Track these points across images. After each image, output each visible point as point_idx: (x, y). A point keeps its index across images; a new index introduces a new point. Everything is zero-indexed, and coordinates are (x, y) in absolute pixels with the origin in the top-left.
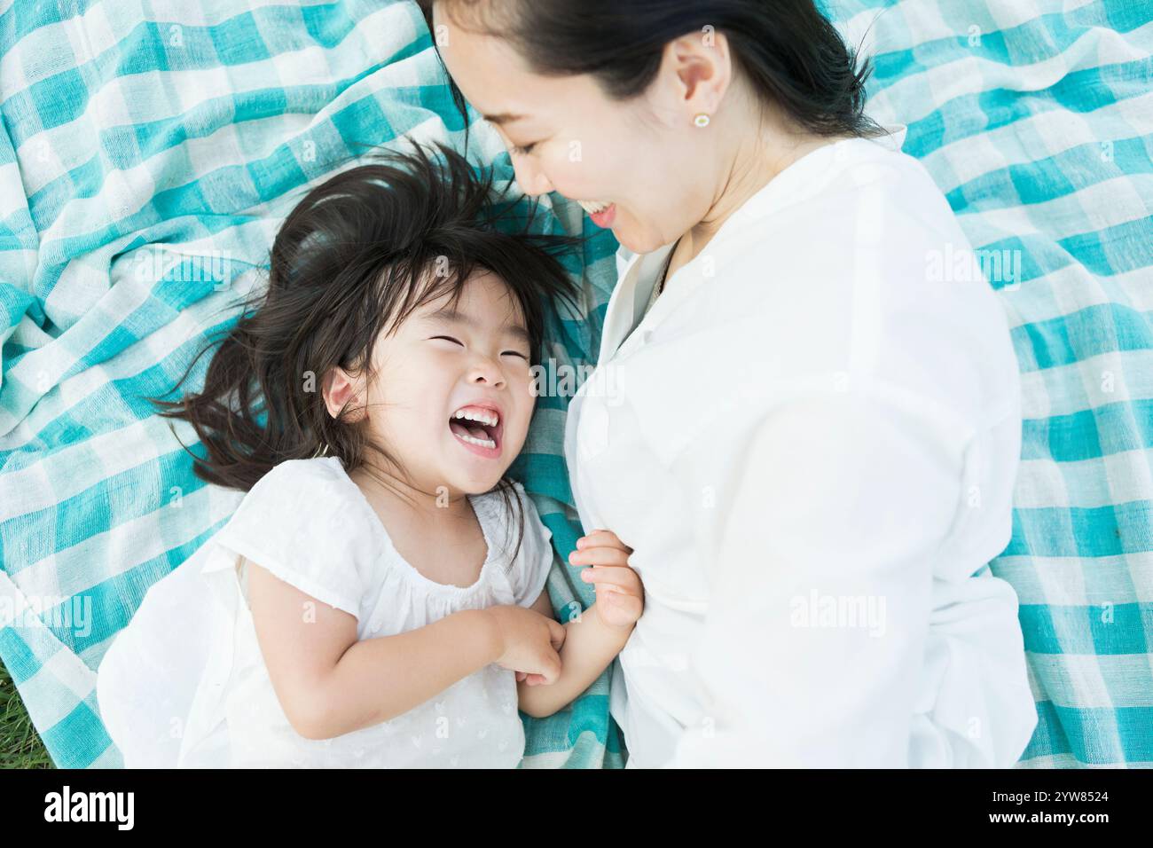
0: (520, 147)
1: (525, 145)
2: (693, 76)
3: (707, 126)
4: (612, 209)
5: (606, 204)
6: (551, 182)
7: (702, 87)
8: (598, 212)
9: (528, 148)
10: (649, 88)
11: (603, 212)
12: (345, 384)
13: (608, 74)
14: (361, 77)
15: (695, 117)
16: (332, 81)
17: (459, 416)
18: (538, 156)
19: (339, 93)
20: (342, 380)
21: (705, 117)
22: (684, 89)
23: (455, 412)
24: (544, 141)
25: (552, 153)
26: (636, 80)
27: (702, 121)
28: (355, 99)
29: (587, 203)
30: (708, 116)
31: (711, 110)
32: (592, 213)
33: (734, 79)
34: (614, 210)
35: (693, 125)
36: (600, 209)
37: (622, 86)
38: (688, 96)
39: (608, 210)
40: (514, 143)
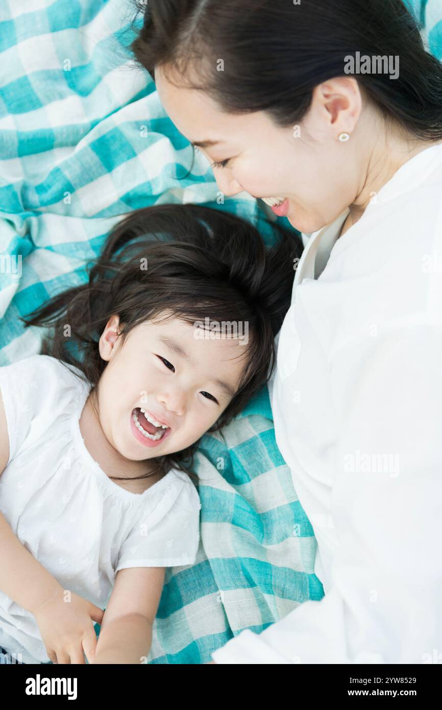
0: (218, 163)
1: (221, 161)
2: (335, 107)
3: (348, 141)
4: (286, 202)
5: (282, 199)
6: (241, 186)
7: (342, 114)
8: (276, 205)
9: (225, 163)
10: (305, 118)
11: (280, 205)
13: (275, 110)
14: (108, 116)
15: (339, 136)
16: (87, 121)
18: (231, 168)
19: (92, 128)
21: (346, 135)
22: (329, 116)
24: (235, 157)
25: (241, 166)
26: (296, 112)
27: (344, 138)
28: (105, 131)
29: (268, 199)
30: (348, 133)
31: (350, 129)
32: (271, 206)
33: (364, 107)
34: (288, 203)
35: (338, 141)
36: (278, 203)
37: (287, 118)
38: (333, 121)
39: (284, 202)
40: (214, 160)
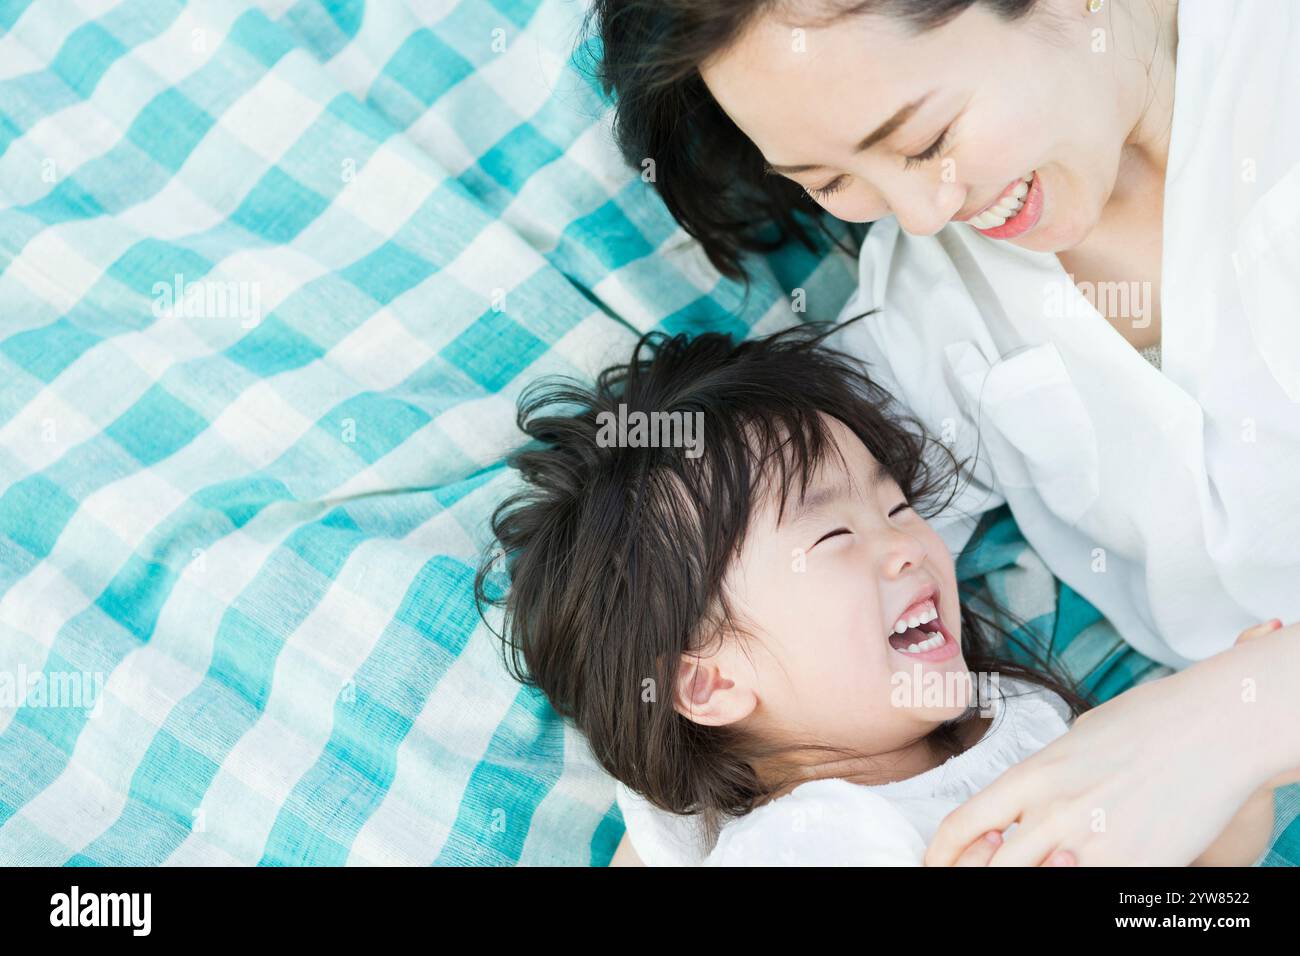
12: (693, 670)
17: (901, 629)
20: (688, 666)
23: (894, 627)
27: (1096, 5)
